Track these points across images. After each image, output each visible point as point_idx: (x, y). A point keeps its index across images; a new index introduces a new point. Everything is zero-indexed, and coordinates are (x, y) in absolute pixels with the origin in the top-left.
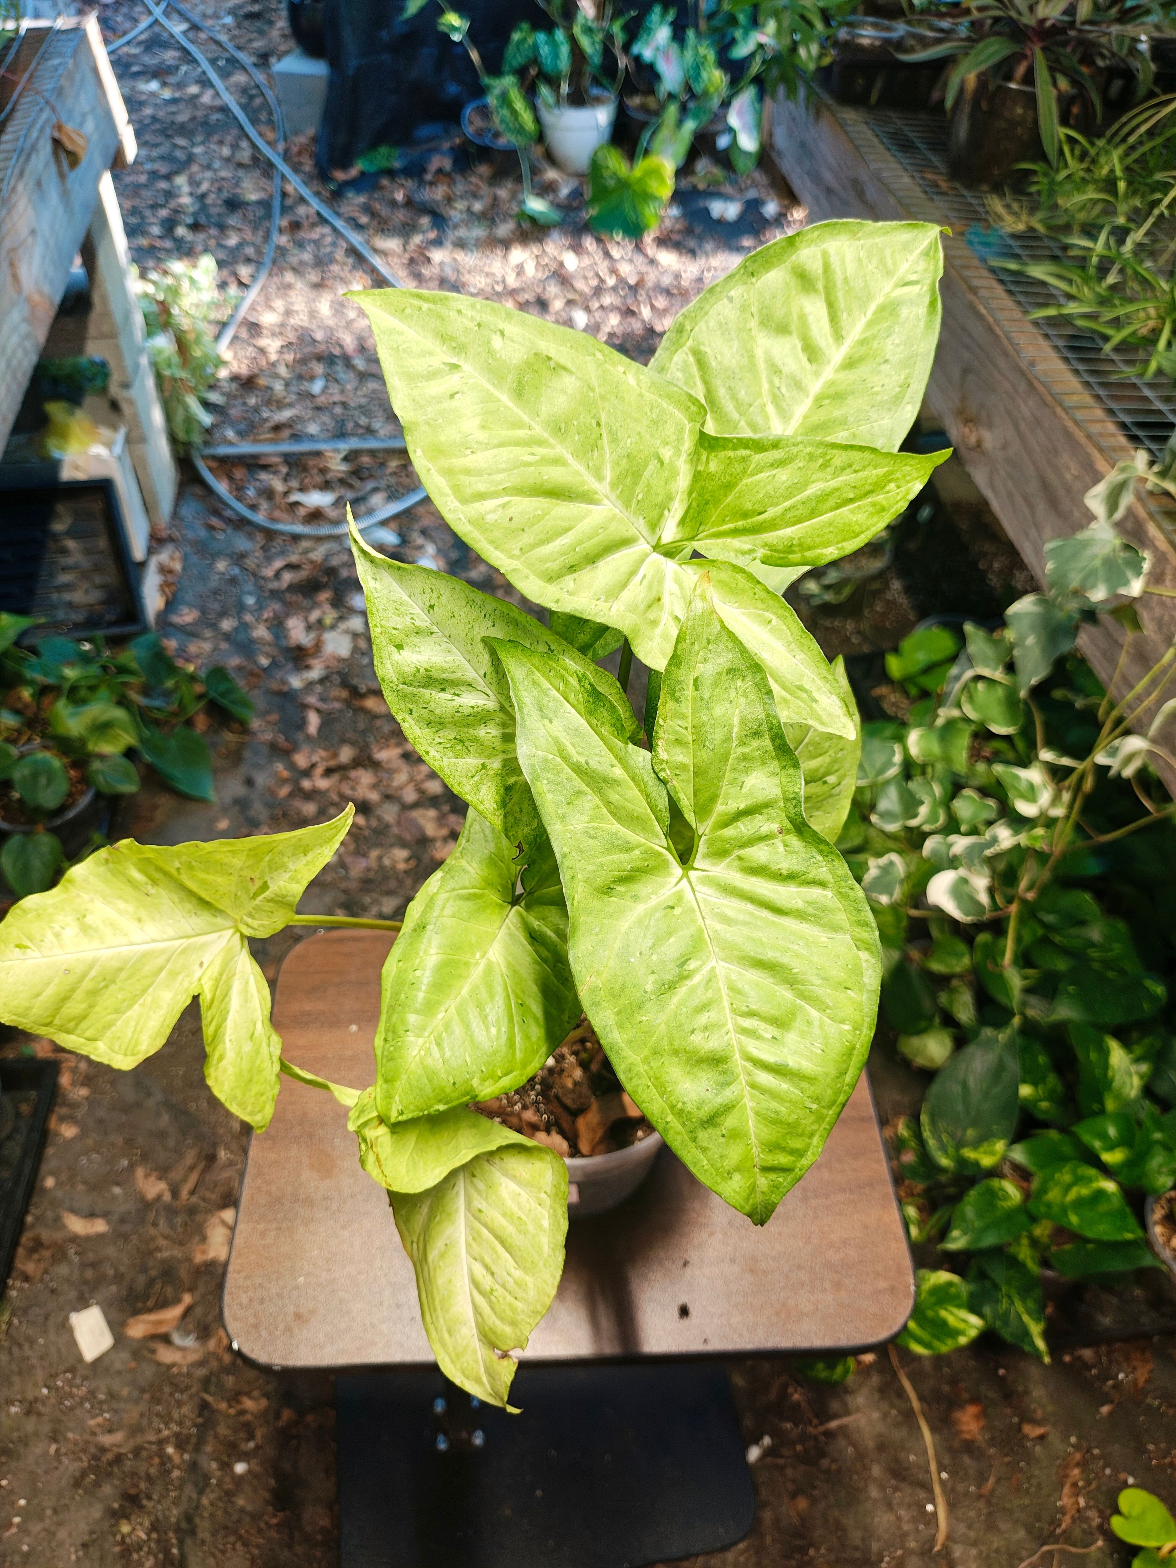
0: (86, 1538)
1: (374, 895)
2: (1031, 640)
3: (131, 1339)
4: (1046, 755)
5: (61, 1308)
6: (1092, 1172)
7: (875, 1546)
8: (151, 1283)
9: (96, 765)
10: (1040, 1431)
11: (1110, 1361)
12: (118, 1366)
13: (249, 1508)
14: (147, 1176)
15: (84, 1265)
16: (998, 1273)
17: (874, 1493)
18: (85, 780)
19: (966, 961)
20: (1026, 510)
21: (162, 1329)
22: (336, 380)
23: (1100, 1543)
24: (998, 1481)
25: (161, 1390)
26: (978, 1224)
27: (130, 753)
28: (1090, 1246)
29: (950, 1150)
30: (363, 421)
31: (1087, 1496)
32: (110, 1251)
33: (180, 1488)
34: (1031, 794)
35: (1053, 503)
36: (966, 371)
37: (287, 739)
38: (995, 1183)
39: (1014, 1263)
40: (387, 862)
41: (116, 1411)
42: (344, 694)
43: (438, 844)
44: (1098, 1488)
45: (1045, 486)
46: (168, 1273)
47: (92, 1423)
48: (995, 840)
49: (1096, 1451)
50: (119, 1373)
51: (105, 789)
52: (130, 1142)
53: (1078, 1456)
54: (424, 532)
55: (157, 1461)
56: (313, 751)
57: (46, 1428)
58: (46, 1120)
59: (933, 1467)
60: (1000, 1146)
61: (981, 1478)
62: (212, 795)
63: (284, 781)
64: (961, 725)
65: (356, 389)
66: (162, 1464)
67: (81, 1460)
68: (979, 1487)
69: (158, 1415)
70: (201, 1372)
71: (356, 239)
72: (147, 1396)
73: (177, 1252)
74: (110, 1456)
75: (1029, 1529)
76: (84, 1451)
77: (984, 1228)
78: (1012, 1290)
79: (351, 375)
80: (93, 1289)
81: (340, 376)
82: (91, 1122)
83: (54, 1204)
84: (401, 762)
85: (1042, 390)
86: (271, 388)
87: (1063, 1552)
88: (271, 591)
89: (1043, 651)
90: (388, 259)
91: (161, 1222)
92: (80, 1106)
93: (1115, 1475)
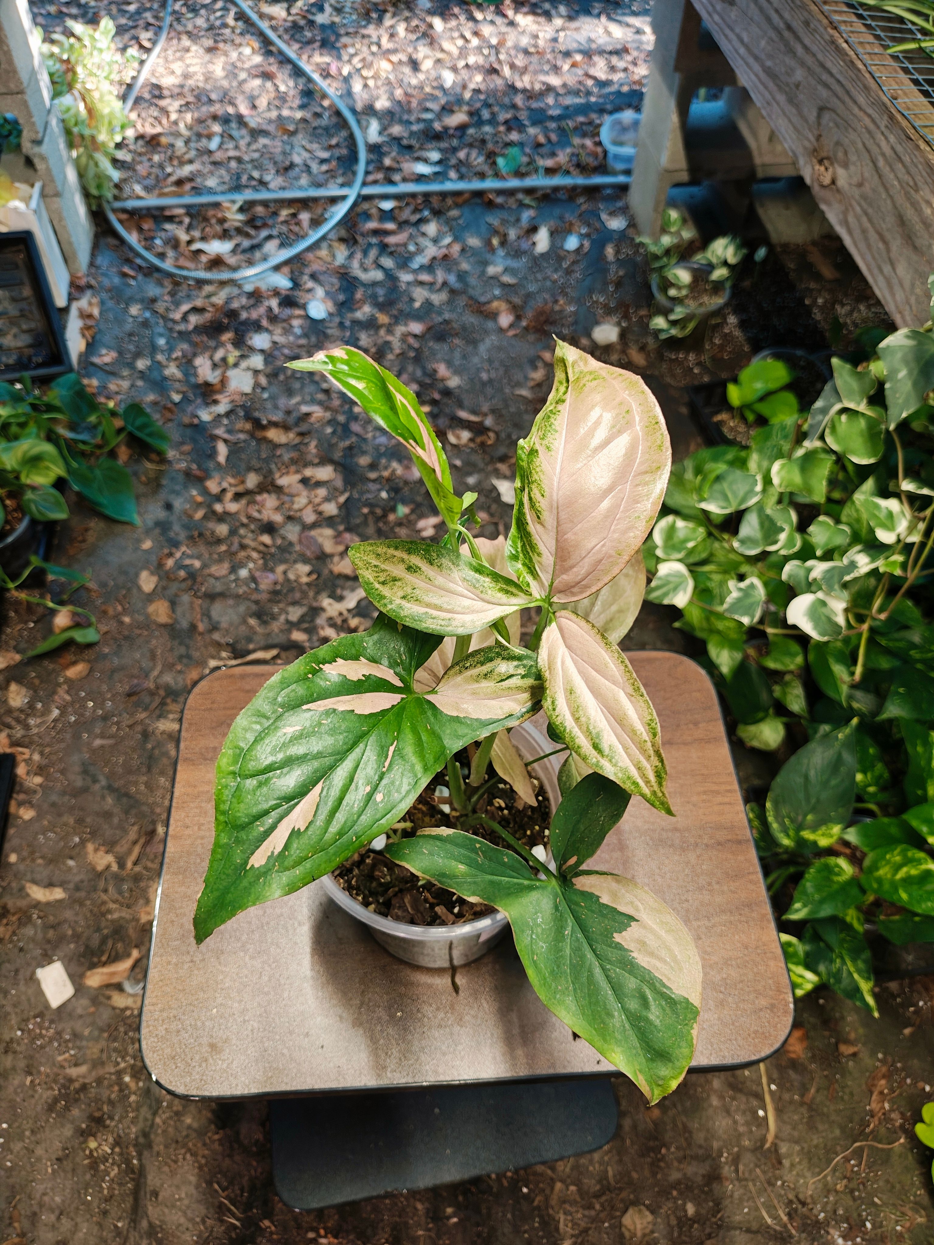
0: (60, 1153)
1: (281, 605)
2: (902, 373)
3: (89, 988)
4: (907, 486)
5: (28, 964)
6: (922, 855)
7: (716, 1145)
8: (104, 941)
9: (29, 495)
10: (851, 1050)
11: (912, 991)
12: (79, 1011)
13: (195, 1125)
14: (96, 850)
15: (47, 927)
16: (832, 937)
17: (715, 1101)
18: (21, 509)
19: (799, 660)
20: (881, 245)
21: (115, 980)
22: (231, 137)
23: (902, 1140)
24: (818, 1091)
25: (116, 1029)
26: (817, 897)
27: (60, 484)
28: (917, 919)
29: (791, 833)
30: (256, 174)
31: (892, 1102)
32: (68, 914)
33: (137, 1110)
34: (890, 521)
35: (910, 239)
36: (822, 109)
37: (200, 468)
38: (832, 860)
39: (847, 927)
40: (292, 576)
41: (80, 1048)
42: (248, 426)
43: (336, 559)
44: (901, 1094)
45: (902, 221)
46: (118, 931)
47: (60, 1058)
48: (853, 565)
49: (899, 1065)
50: (81, 1016)
51: (38, 517)
52: (80, 821)
53: (884, 1069)
54: (314, 277)
55: (116, 1088)
56: (223, 479)
57: (22, 1064)
58: (7, 805)
59: (764, 1080)
60: (836, 829)
61: (804, 1089)
62: (137, 520)
63: (199, 505)
64: (823, 456)
65: (249, 144)
66: (121, 1090)
67: (52, 1089)
68: (802, 1096)
69: (115, 1050)
72: (106, 1035)
73: (125, 914)
74: (77, 1085)
75: (843, 1129)
76: (55, 1081)
77: (822, 902)
78: (844, 952)
79: (244, 132)
80: (56, 947)
81: (235, 133)
82: (45, 806)
83: (17, 876)
84: (300, 486)
85: (904, 123)
86: (172, 146)
87: (871, 1147)
88: (180, 333)
89: (915, 384)
90: (274, 23)
91: (110, 889)
92: (35, 792)
93: (915, 1084)
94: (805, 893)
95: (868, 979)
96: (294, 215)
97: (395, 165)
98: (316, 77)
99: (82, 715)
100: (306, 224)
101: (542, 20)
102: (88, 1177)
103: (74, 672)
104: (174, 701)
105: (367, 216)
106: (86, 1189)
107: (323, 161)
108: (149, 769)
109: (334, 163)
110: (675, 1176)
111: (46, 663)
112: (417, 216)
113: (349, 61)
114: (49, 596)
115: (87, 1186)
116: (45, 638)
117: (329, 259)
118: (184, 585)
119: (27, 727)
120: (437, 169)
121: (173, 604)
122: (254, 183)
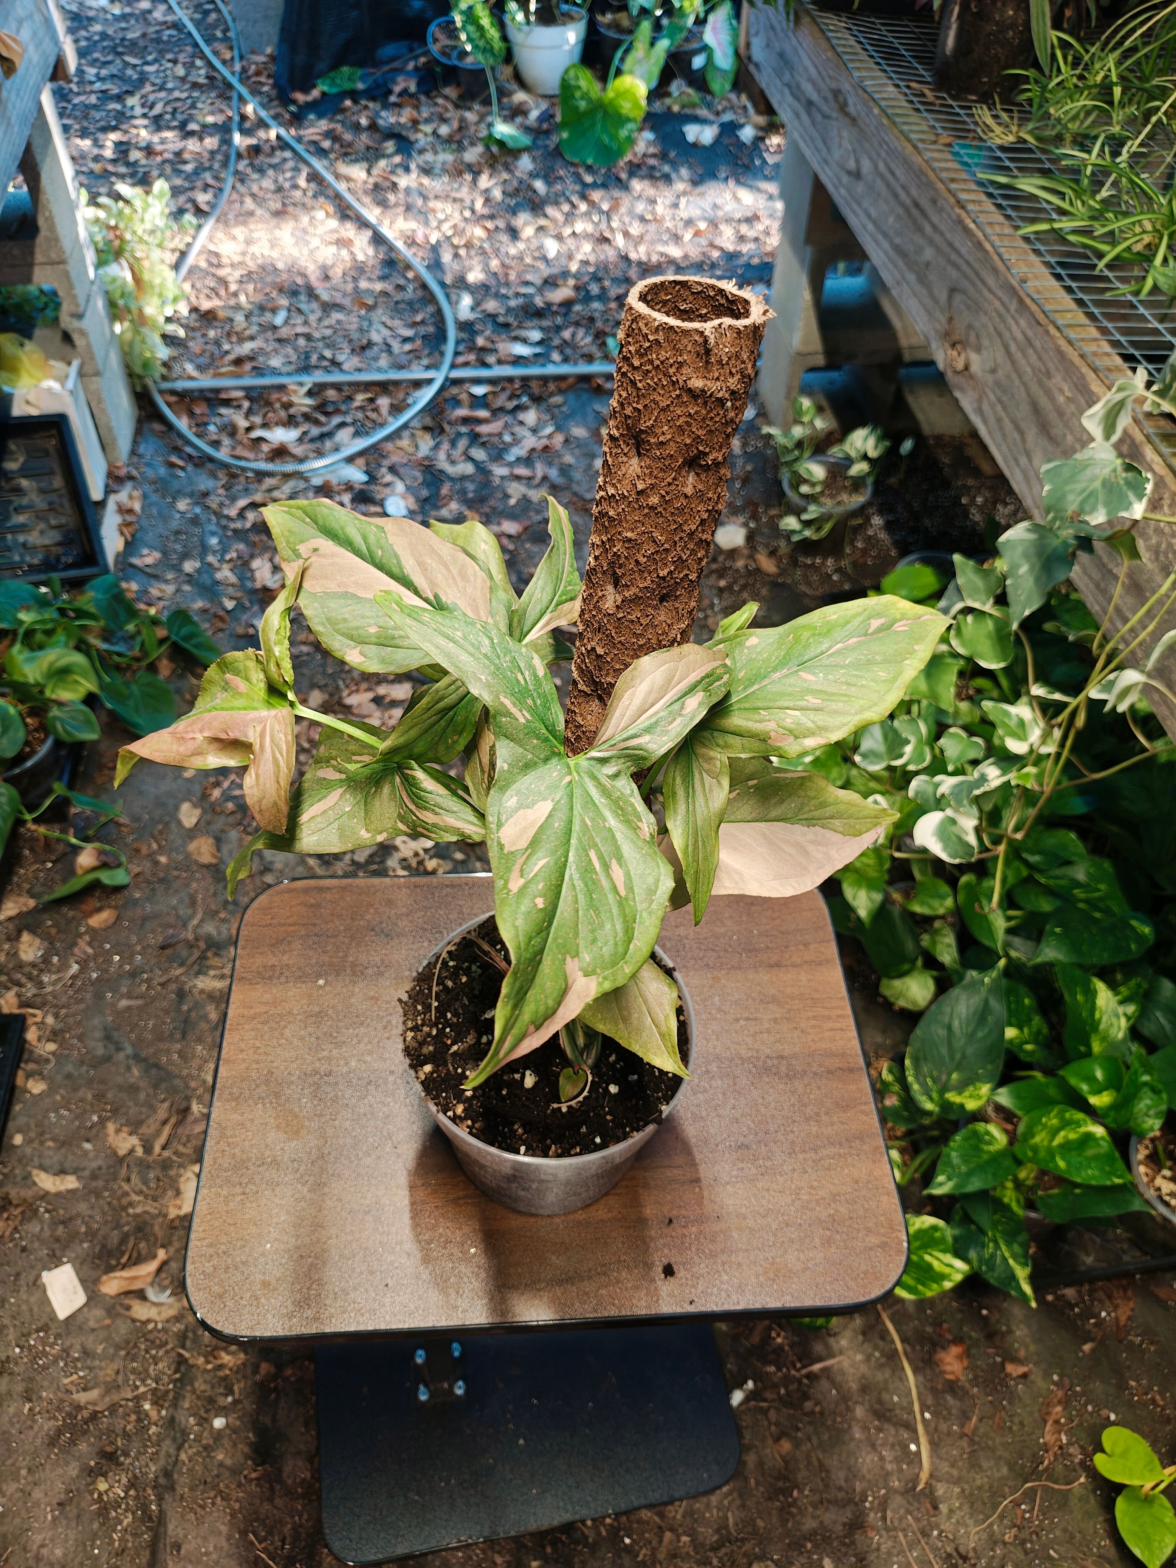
0: (63, 1496)
2: (1024, 569)
3: (105, 1295)
4: (1038, 690)
5: (32, 1267)
6: (1080, 1116)
7: (858, 1486)
8: (124, 1239)
9: (55, 712)
10: (1022, 1370)
11: (1092, 1300)
12: (92, 1324)
13: (228, 1462)
14: (118, 1131)
15: (54, 1223)
16: (983, 1217)
17: (858, 1434)
18: (44, 728)
19: (949, 902)
20: (1016, 435)
21: (137, 1286)
22: (299, 311)
23: (1082, 1480)
24: (981, 1420)
25: (136, 1346)
26: (964, 1169)
27: (90, 700)
28: (1078, 1191)
29: (935, 1095)
30: (328, 354)
31: (1070, 1433)
32: (82, 1207)
33: (158, 1444)
34: (1021, 730)
35: (1044, 428)
36: (953, 291)
38: (981, 1126)
39: (999, 1206)
41: (91, 1369)
44: (1080, 1425)
45: (1036, 409)
46: (142, 1228)
47: (66, 1381)
48: (983, 779)
49: (1078, 1389)
50: (93, 1330)
51: (64, 737)
52: (100, 1097)
53: (1060, 1394)
54: (392, 469)
55: (133, 1417)
57: (19, 1388)
58: (13, 1075)
59: (916, 1407)
60: (985, 1089)
61: (965, 1417)
64: (949, 660)
65: (320, 320)
66: (139, 1420)
67: (55, 1418)
68: (962, 1426)
69: (134, 1371)
70: (177, 1327)
71: (319, 165)
72: (123, 1353)
73: (151, 1207)
74: (85, 1414)
75: (1011, 1466)
76: (59, 1409)
77: (969, 1174)
78: (998, 1235)
79: (315, 305)
80: (65, 1247)
81: (303, 306)
82: (59, 1078)
83: (23, 1161)
84: (373, 706)
85: (1034, 307)
86: (231, 320)
87: (1046, 1489)
88: (235, 531)
89: (1037, 580)
90: (352, 185)
91: (133, 1177)
92: (47, 1061)
93: (1097, 1411)
94: (949, 1164)
96: (372, 400)
97: (489, 345)
98: (399, 244)
99: (106, 971)
100: (384, 410)
101: (660, 184)
102: (96, 1525)
103: (100, 919)
104: (216, 954)
105: (457, 403)
106: (93, 1541)
107: (406, 340)
108: (184, 1035)
109: (419, 342)
110: (809, 1524)
111: (65, 909)
112: (515, 403)
113: (438, 228)
114: (72, 831)
115: (94, 1537)
116: (64, 881)
117: (411, 450)
118: (231, 820)
119: (40, 985)
120: (538, 350)
121: (219, 841)
122: (326, 363)
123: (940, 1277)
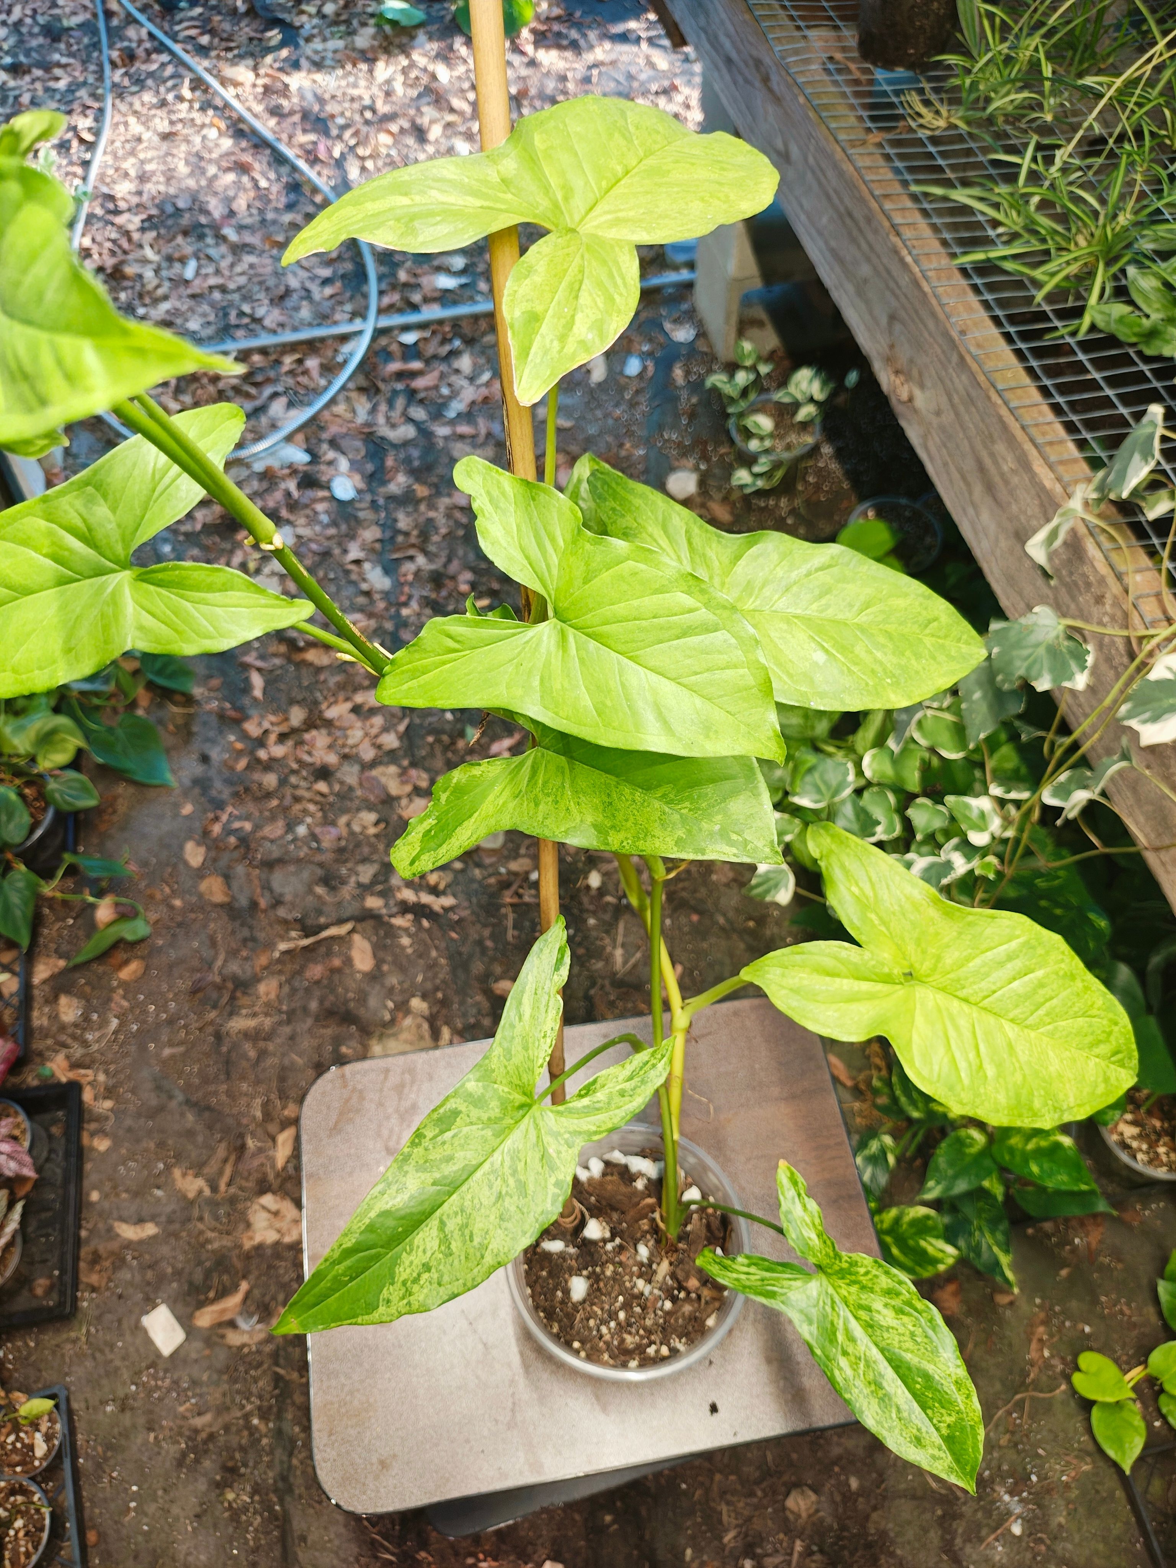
0: (198, 1509)
1: (349, 865)
2: (977, 695)
3: (199, 1329)
4: (996, 790)
5: (131, 1312)
8: (208, 1275)
9: (52, 785)
10: (1008, 1300)
11: (1067, 1229)
12: (194, 1355)
14: (184, 1175)
15: (143, 1268)
18: (43, 798)
20: (962, 486)
21: (227, 1317)
22: (209, 258)
23: (1063, 1391)
24: (975, 1346)
25: (236, 1370)
26: (950, 1172)
27: (79, 759)
28: (1048, 1193)
30: (246, 308)
31: (1052, 1348)
32: (165, 1250)
33: (271, 1453)
36: (892, 318)
37: (235, 708)
38: (962, 1133)
39: (985, 1198)
40: (357, 828)
41: (201, 1396)
42: (283, 649)
43: (404, 802)
44: (1060, 1339)
46: (221, 1262)
47: (182, 1409)
48: (949, 865)
49: (1057, 1308)
50: (196, 1361)
52: (161, 1145)
53: (1042, 1315)
54: (334, 443)
55: (245, 1433)
56: (262, 717)
57: (141, 1421)
58: (79, 1137)
62: (169, 777)
63: (240, 753)
64: (913, 747)
65: (232, 265)
66: (251, 1434)
67: (178, 1442)
69: (238, 1392)
70: (269, 1348)
71: (200, 65)
72: (226, 1377)
73: (227, 1242)
74: (204, 1435)
75: (1003, 1382)
76: (180, 1434)
77: (956, 1177)
78: (983, 1224)
79: (223, 249)
80: (157, 1289)
81: (212, 252)
82: (121, 1132)
83: (104, 1215)
84: (353, 716)
86: (140, 276)
87: (1032, 1399)
88: (187, 535)
90: (240, 90)
91: (206, 1216)
92: (107, 1118)
93: (1074, 1326)
94: (937, 1169)
95: (1007, 1252)
96: (300, 361)
97: (412, 280)
98: (302, 164)
99: (144, 1022)
100: (315, 373)
101: (569, 54)
102: (230, 1530)
103: (127, 973)
104: (245, 993)
105: (388, 356)
106: (230, 1542)
107: (326, 282)
108: (228, 1074)
109: (338, 284)
110: (836, 1451)
111: (95, 966)
112: (447, 348)
113: (339, 137)
114: (87, 891)
115: (231, 1539)
116: (89, 936)
117: (349, 416)
118: (236, 854)
119: (85, 1044)
120: (463, 280)
121: (227, 878)
122: (246, 320)
123: (934, 1261)
